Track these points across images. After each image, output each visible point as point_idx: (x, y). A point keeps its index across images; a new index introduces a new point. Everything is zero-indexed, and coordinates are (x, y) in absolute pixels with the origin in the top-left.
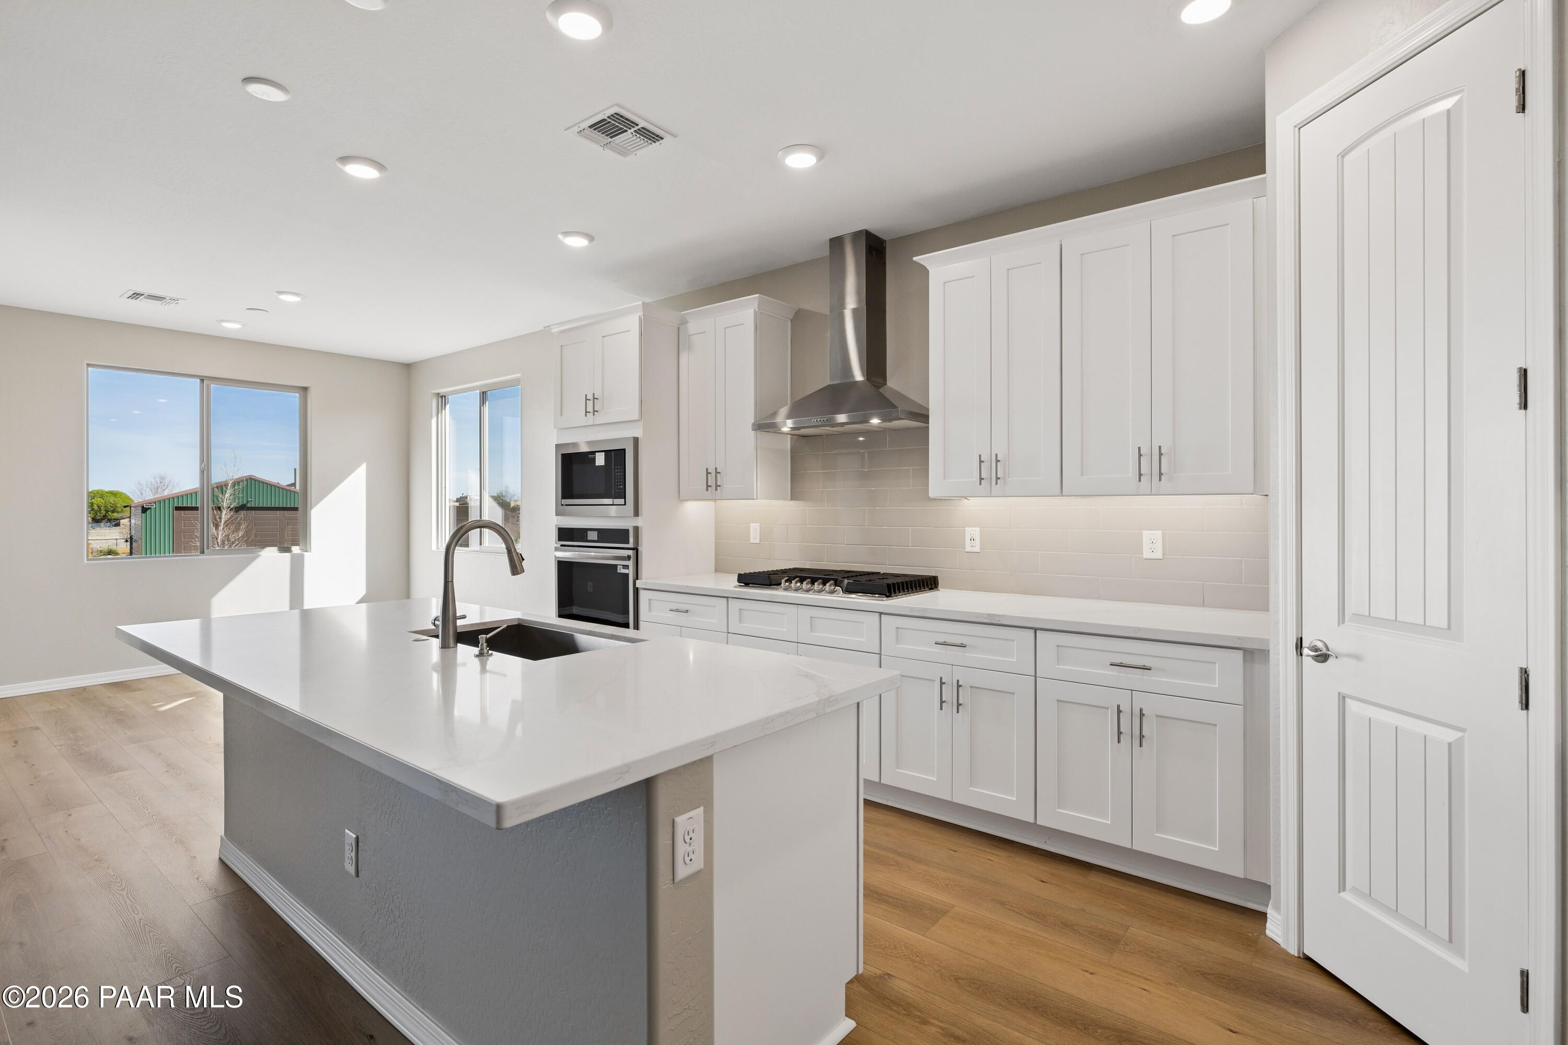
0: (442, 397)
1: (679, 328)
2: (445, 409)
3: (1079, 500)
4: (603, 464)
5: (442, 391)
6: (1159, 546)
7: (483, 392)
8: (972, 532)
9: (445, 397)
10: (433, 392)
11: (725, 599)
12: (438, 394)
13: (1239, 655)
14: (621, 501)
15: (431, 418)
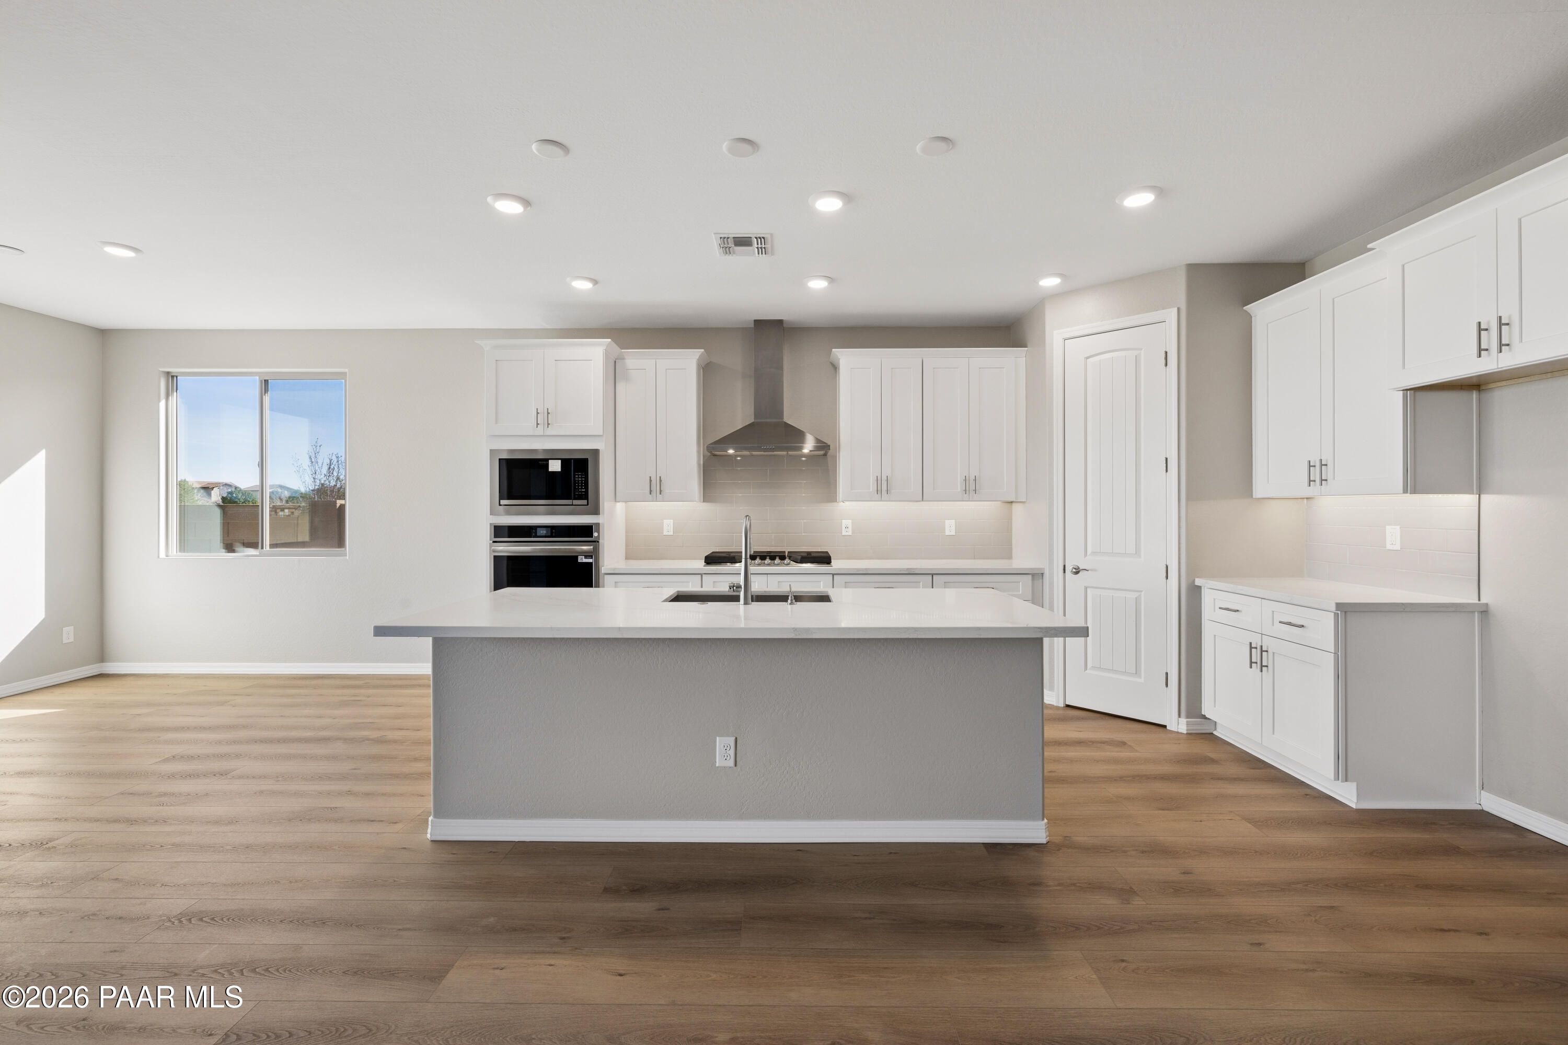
0: (173, 377)
1: (615, 362)
2: (176, 392)
3: (911, 503)
4: (560, 470)
5: (174, 370)
6: (953, 528)
7: (265, 380)
8: (845, 522)
9: (177, 377)
10: (161, 370)
11: (700, 576)
12: (168, 373)
13: (1030, 577)
14: (585, 502)
15: (159, 401)
